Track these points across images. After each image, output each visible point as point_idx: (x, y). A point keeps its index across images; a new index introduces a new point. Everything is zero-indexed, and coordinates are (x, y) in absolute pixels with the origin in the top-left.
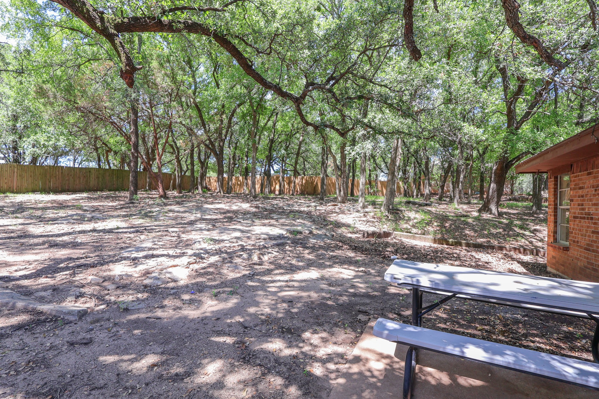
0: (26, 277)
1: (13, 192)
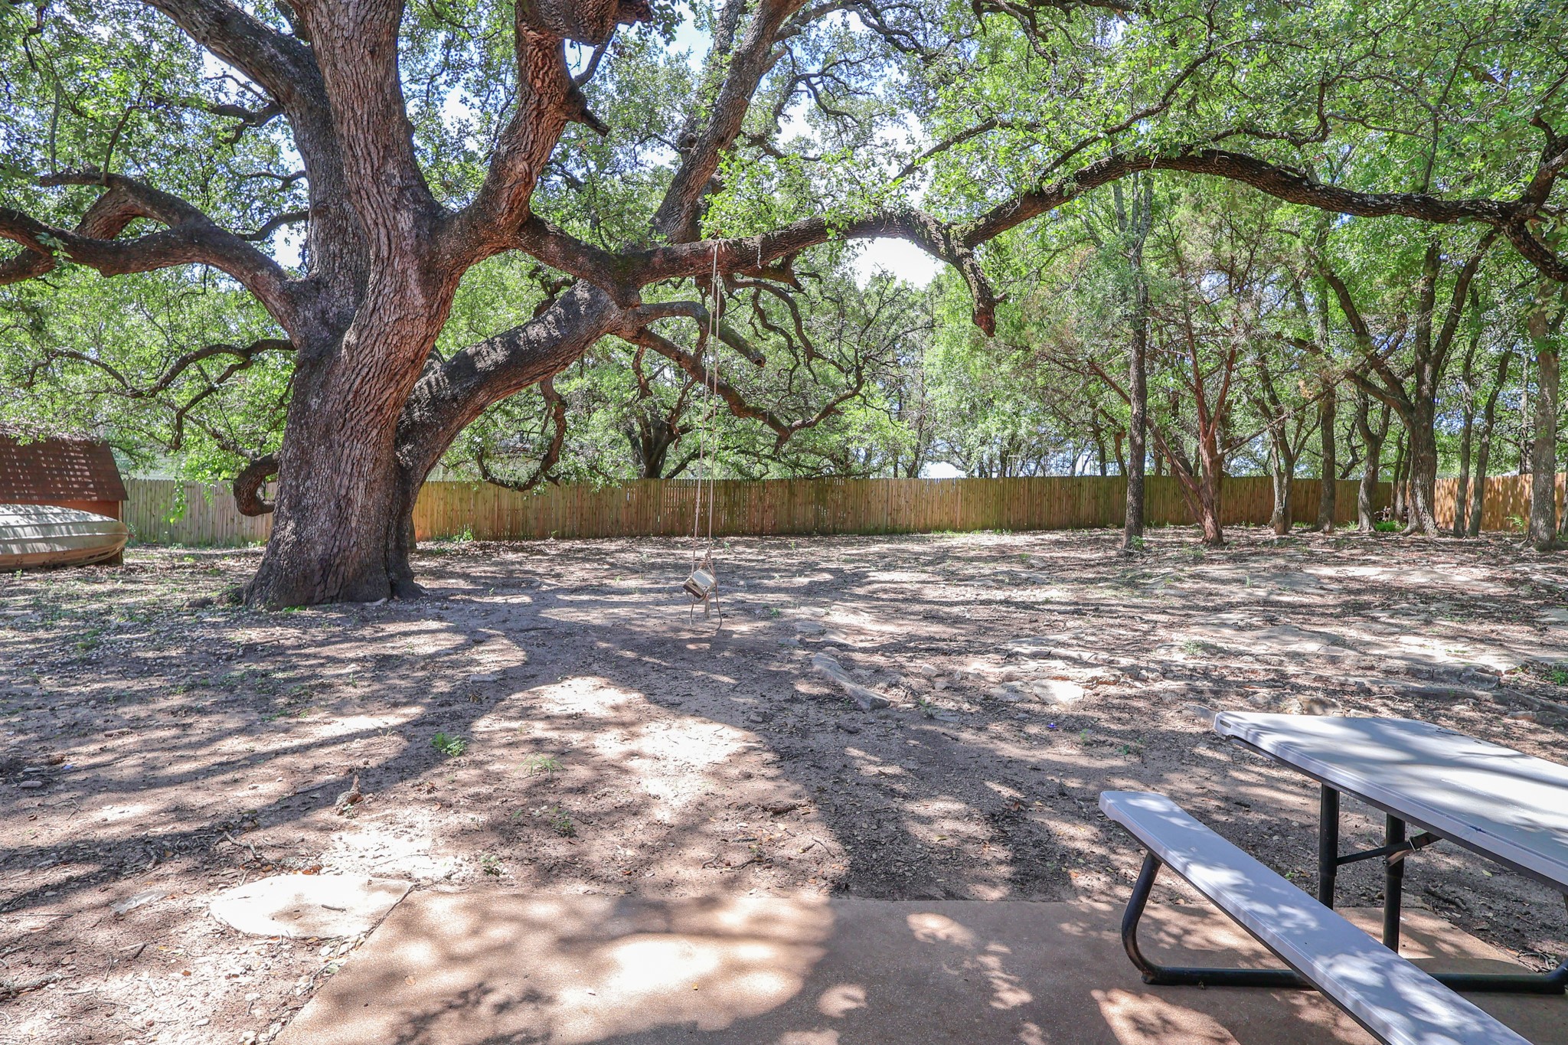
0: (864, 650)
1: (955, 530)
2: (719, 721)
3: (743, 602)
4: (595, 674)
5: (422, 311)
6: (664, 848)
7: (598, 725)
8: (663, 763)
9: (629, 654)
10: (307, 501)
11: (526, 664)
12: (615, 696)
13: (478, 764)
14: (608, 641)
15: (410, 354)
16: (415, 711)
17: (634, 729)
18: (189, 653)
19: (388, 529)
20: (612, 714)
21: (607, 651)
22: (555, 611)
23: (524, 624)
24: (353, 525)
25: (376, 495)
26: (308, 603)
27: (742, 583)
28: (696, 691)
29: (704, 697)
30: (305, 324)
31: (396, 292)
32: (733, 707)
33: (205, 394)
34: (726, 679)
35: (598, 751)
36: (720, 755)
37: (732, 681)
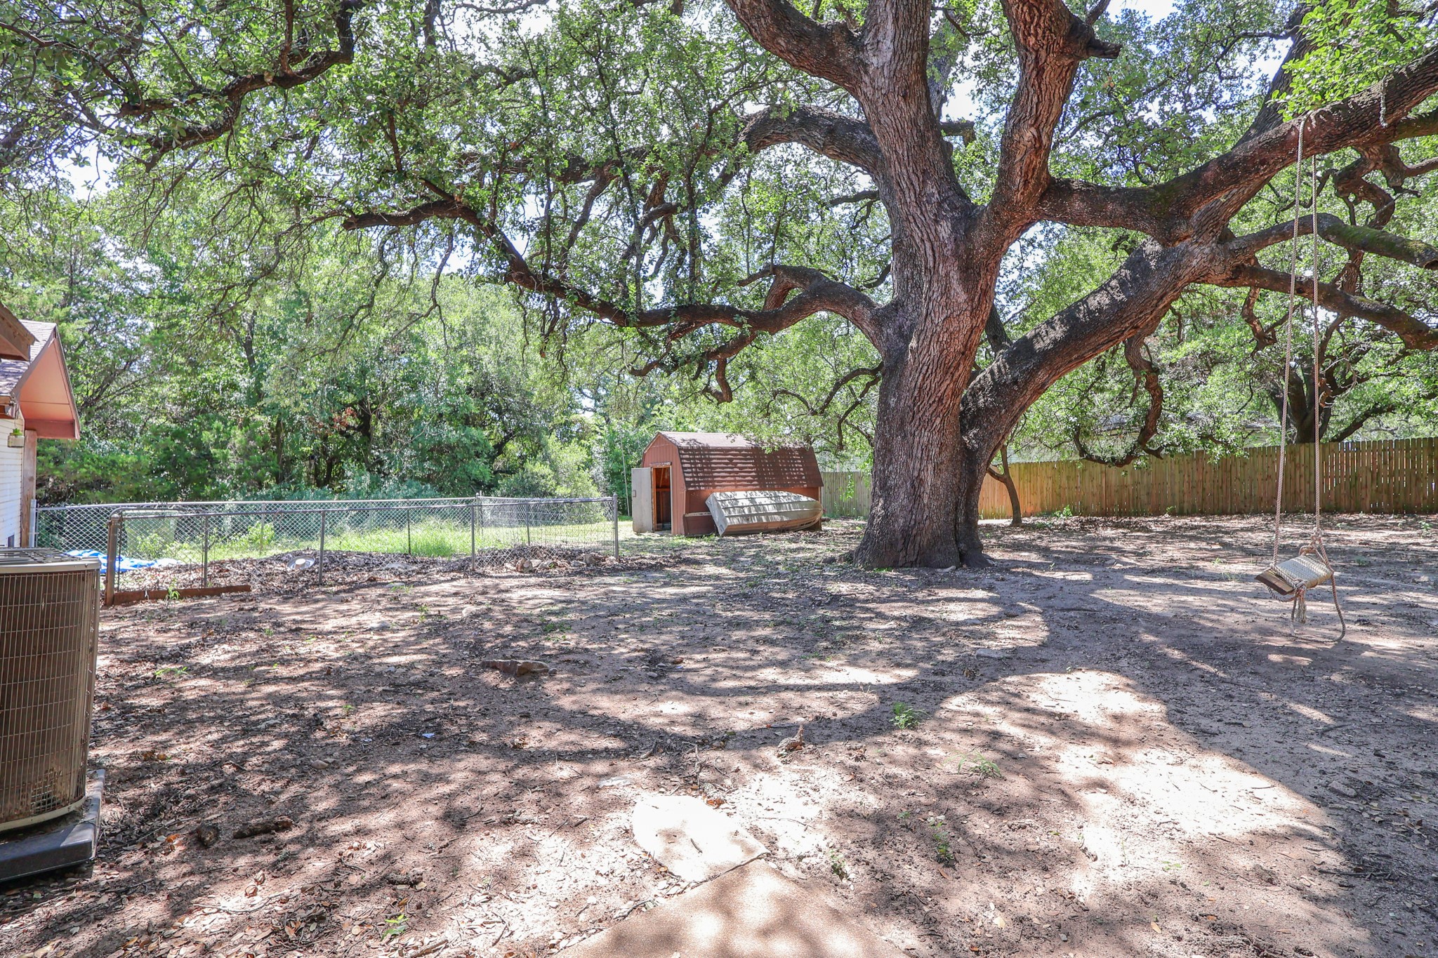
2: (1271, 776)
3: (1412, 606)
4: (1118, 671)
5: (965, 306)
6: (1049, 936)
7: (1081, 733)
8: (1136, 810)
9: (1176, 654)
10: (891, 483)
11: (1043, 645)
12: (1129, 703)
13: (920, 743)
14: (1158, 634)
15: (960, 347)
16: (908, 674)
17: (1125, 751)
18: (799, 597)
19: (957, 504)
20: (1109, 724)
21: (1148, 647)
22: (1110, 592)
23: (1069, 603)
24: (926, 501)
25: (944, 475)
26: (894, 566)
27: (1424, 578)
28: (1255, 719)
29: (1264, 733)
30: (887, 339)
31: (942, 295)
32: (1310, 759)
33: (853, 407)
34: (1317, 715)
35: (1059, 767)
36: (1236, 826)
37: (1327, 720)
